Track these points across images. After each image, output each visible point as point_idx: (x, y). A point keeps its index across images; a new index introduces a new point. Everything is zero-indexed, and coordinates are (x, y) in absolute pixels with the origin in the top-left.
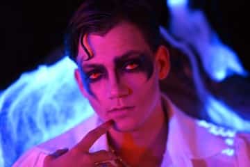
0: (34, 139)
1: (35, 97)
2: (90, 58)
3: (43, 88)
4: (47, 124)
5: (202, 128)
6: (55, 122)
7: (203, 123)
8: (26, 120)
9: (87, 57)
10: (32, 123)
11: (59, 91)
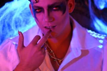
0: (10, 34)
1: (12, 14)
2: (37, 2)
3: (15, 10)
4: (16, 27)
6: (20, 26)
7: (90, 31)
8: (6, 25)
9: (35, 2)
10: (9, 26)
11: (23, 11)
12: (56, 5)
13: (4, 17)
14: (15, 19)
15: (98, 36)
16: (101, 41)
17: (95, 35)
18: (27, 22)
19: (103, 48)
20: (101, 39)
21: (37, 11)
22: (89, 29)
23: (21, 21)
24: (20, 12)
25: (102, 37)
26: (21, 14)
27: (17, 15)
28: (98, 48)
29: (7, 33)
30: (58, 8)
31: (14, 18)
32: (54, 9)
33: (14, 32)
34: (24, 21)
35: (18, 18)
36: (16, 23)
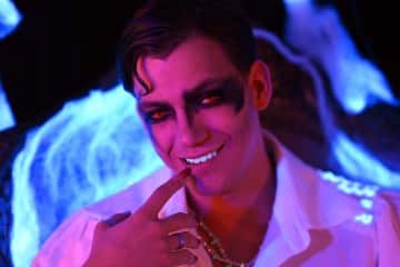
0: (82, 197)
1: (85, 137)
2: (148, 92)
3: (97, 123)
4: (102, 175)
5: (328, 183)
6: (114, 172)
7: (329, 176)
8: (71, 170)
10: (80, 174)
11: (120, 127)
12: (209, 88)
13: (63, 145)
14: (98, 150)
15: (356, 189)
16: (367, 204)
17: (344, 186)
18: (133, 160)
19: (374, 225)
20: (364, 197)
21: (156, 116)
22: (326, 169)
23: (114, 156)
24: (112, 129)
25: (370, 192)
26: (114, 137)
27: (100, 140)
28: (360, 224)
29: (73, 197)
30: (214, 98)
31: (93, 147)
32: (205, 101)
33: (94, 193)
34: (123, 157)
35: (107, 149)
36: (100, 162)
